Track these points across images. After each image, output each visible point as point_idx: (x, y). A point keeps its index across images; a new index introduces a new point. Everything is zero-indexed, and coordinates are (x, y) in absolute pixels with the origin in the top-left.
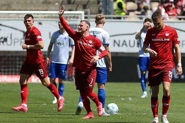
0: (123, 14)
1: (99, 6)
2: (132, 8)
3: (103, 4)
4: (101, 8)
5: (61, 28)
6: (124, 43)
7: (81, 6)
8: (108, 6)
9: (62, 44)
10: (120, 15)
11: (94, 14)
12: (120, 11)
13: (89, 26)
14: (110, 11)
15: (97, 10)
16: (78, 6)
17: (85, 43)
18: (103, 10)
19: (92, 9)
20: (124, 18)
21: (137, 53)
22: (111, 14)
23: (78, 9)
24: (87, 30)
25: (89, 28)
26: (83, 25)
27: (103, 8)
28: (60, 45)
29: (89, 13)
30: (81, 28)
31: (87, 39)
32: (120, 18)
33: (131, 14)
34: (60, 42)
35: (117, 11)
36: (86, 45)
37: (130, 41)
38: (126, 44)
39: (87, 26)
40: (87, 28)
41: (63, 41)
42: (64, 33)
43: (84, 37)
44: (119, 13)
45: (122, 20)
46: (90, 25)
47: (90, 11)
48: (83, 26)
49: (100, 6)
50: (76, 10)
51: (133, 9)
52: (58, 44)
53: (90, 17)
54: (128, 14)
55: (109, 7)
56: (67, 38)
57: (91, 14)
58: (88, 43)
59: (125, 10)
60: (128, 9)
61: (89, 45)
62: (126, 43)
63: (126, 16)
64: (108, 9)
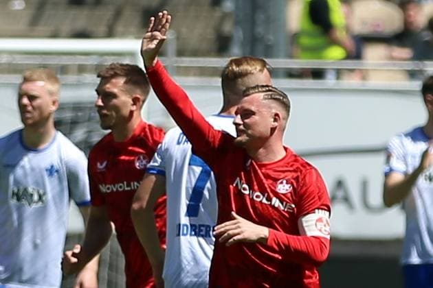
0: (336, 53)
1: (218, 14)
2: (378, 25)
3: (237, 7)
4: (228, 27)
5: (30, 122)
6: (340, 194)
7: (131, 17)
8: (260, 17)
9: (36, 197)
10: (320, 58)
11: (195, 53)
12: (319, 41)
13: (282, 113)
14: (271, 37)
15: (210, 34)
16: (118, 14)
17: (258, 193)
18: (239, 35)
19: (184, 30)
20: (339, 73)
21: (396, 242)
22: (277, 57)
23: (119, 28)
24: (273, 130)
25: (286, 119)
26: (253, 108)
27: (237, 23)
28: (24, 202)
29: (171, 48)
30: (245, 124)
31: (267, 176)
32: (318, 74)
33: (375, 54)
34: (26, 190)
35: (305, 41)
36: (264, 201)
37: (364, 186)
38: (346, 200)
39: (274, 111)
40: (275, 120)
41: (40, 184)
42: (42, 147)
43: (261, 166)
44: (316, 51)
45: (330, 81)
46: (286, 106)
47: (178, 38)
48: (254, 113)
49: (225, 16)
50: (110, 34)
51: (379, 30)
52: (19, 199)
53: (178, 67)
54: (356, 55)
55: (269, 21)
56: (57, 171)
57: (181, 53)
58: (271, 195)
59: (341, 34)
60: (359, 28)
61: (276, 202)
62: (346, 192)
63: (351, 64)
64: (260, 30)
